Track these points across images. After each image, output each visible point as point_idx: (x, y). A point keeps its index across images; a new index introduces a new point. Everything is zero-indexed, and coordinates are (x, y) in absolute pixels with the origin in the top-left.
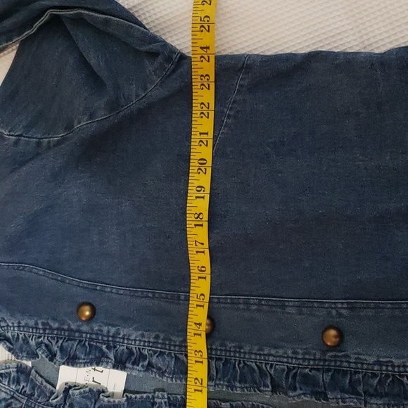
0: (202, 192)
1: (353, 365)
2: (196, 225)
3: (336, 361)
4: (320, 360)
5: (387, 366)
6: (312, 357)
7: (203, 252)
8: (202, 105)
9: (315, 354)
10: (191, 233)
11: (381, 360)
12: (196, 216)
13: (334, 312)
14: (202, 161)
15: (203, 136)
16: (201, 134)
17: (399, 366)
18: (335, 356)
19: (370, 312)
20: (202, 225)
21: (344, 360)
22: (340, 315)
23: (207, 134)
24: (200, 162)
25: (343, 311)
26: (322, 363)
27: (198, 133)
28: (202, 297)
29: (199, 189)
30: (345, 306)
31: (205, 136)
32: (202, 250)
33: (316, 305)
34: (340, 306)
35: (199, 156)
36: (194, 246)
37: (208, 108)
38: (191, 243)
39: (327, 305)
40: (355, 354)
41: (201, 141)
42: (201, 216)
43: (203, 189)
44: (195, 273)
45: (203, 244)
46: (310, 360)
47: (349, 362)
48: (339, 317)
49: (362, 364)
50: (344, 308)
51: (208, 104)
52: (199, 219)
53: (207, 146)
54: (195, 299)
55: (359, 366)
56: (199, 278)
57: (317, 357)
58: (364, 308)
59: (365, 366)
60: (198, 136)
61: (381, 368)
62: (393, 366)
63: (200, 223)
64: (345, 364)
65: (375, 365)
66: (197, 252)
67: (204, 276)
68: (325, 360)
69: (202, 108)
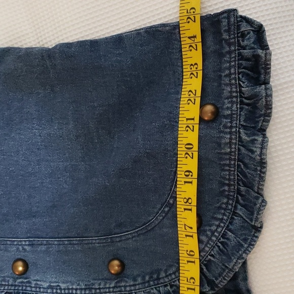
0: (190, 177)
1: (33, 289)
2: (185, 209)
3: (23, 286)
4: (12, 285)
5: (57, 289)
6: (7, 284)
7: (192, 236)
8: (190, 93)
9: (8, 281)
10: (181, 216)
11: (52, 284)
12: (185, 200)
13: (20, 248)
14: (189, 146)
15: (189, 122)
16: (187, 119)
17: (65, 289)
18: (22, 282)
19: (44, 248)
20: (191, 210)
21: (28, 285)
22: (25, 250)
23: (193, 119)
24: (187, 146)
25: (26, 247)
26: (13, 288)
27: (185, 119)
28: (192, 281)
29: (187, 173)
30: (27, 243)
31: (192, 122)
32: (191, 234)
33: (9, 243)
34: (24, 243)
35: (185, 141)
36: (183, 229)
37: (195, 95)
38: (181, 226)
39: (15, 243)
40: (35, 280)
41: (188, 126)
42: (190, 201)
43: (191, 174)
44: (183, 257)
45: (191, 228)
46: (5, 285)
47: (31, 287)
48: (25, 252)
49: (40, 288)
50: (26, 245)
51: (196, 91)
52: (188, 204)
53: (193, 131)
54: (186, 282)
55: (38, 290)
56: (188, 262)
57: (10, 283)
58: (39, 244)
59: (42, 290)
60: (185, 122)
61: (53, 291)
62: (61, 289)
63: (189, 207)
64: (29, 289)
65: (48, 289)
66: (186, 236)
67: (193, 260)
68: (15, 286)
69: (190, 95)
